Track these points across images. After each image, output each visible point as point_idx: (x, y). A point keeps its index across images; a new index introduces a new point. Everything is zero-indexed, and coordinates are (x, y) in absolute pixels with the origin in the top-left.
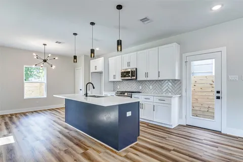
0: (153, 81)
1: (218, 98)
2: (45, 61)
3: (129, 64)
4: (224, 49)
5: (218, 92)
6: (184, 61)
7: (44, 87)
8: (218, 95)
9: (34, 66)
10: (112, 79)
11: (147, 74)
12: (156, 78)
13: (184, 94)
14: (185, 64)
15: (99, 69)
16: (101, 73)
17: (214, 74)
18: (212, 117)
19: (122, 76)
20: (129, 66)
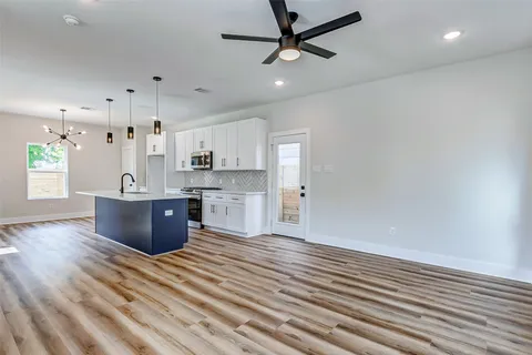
0: (231, 171)
1: (303, 195)
2: (64, 137)
3: (201, 144)
5: (303, 188)
6: (270, 143)
7: (64, 180)
8: (303, 191)
9: (45, 146)
10: (179, 168)
11: (224, 162)
12: (235, 168)
15: (160, 151)
16: (162, 156)
18: (297, 222)
19: (193, 164)
20: (202, 147)
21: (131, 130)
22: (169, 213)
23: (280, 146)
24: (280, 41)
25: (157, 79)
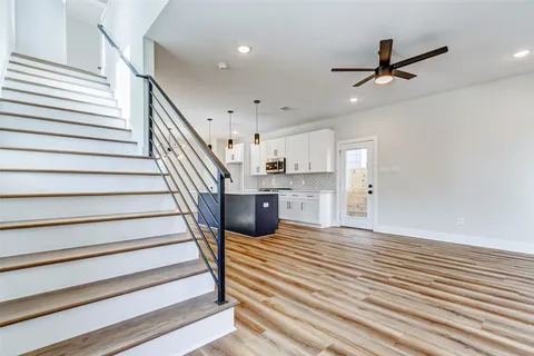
0: (303, 174)
1: (370, 192)
3: (276, 152)
4: (375, 138)
5: (370, 186)
6: (338, 149)
8: (370, 189)
10: (254, 173)
11: (296, 167)
12: (307, 171)
13: (338, 187)
14: (339, 155)
15: (237, 160)
16: (240, 164)
17: (364, 165)
18: (365, 215)
19: (267, 169)
20: (276, 155)
21: (231, 142)
22: (266, 205)
23: (348, 152)
24: (377, 70)
25: (257, 102)
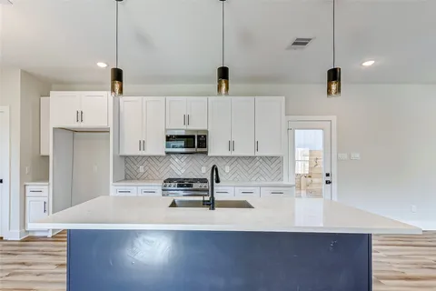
1: (328, 182)
3: (187, 119)
4: (334, 118)
5: (328, 175)
8: (328, 178)
